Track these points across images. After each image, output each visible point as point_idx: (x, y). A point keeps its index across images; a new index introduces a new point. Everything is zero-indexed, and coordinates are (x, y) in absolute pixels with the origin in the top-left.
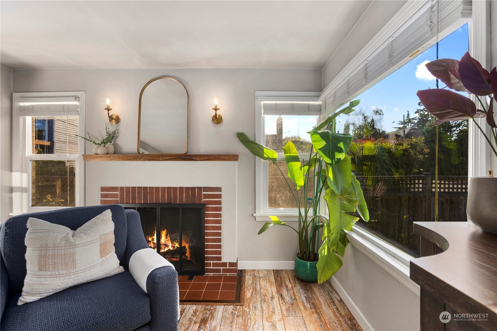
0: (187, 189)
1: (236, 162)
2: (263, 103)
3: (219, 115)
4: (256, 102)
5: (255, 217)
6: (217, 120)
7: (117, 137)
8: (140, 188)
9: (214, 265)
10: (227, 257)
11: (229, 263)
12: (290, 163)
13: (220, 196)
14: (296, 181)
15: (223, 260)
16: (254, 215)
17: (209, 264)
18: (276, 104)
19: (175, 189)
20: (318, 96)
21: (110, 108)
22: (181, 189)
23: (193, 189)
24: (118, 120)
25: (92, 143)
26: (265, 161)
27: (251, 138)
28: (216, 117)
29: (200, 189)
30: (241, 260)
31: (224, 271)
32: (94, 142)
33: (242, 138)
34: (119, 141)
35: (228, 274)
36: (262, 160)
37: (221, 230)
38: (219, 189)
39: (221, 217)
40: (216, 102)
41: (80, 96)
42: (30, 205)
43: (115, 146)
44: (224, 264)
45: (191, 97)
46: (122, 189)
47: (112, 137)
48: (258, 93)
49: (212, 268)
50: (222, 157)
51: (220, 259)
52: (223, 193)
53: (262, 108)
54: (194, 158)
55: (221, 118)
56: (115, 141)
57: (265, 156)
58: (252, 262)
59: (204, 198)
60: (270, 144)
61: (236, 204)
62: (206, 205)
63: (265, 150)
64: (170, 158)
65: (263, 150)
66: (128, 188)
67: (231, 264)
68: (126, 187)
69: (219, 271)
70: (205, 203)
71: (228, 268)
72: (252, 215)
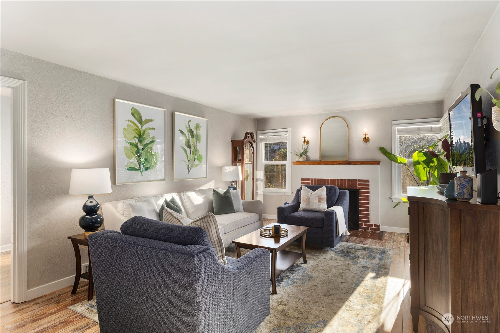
0: (349, 180)
1: (379, 165)
2: (397, 128)
3: (368, 137)
4: (392, 128)
5: (392, 199)
6: (366, 140)
7: (307, 152)
8: (321, 179)
9: (365, 225)
10: (372, 221)
11: (374, 225)
12: (417, 166)
13: (368, 185)
14: (421, 177)
15: (370, 223)
16: (391, 198)
17: (362, 224)
18: (406, 129)
19: (341, 180)
20: (439, 121)
21: (305, 137)
22: (345, 180)
23: (352, 180)
24: (308, 143)
25: (296, 155)
26: (399, 164)
27: (389, 151)
28: (366, 139)
29: (356, 180)
30: (383, 226)
31: (371, 229)
32: (297, 155)
33: (383, 150)
34: (308, 154)
35: (374, 231)
36: (397, 163)
37: (369, 205)
38: (368, 181)
39: (369, 197)
40: (366, 130)
41: (288, 131)
42: (264, 187)
43: (307, 156)
44: (372, 225)
45: (349, 127)
46: (312, 180)
47: (305, 152)
48: (393, 122)
49: (363, 226)
50: (370, 163)
51: (369, 222)
52: (370, 183)
53: (397, 131)
54: (352, 163)
55: (369, 139)
56: (306, 154)
57: (399, 161)
58: (390, 227)
59: (358, 186)
60: (403, 153)
61: (379, 184)
62: (360, 190)
63: (398, 158)
64: (338, 163)
65: (397, 158)
66: (315, 179)
67: (376, 226)
68: (314, 179)
69: (368, 229)
70: (359, 189)
71: (374, 227)
72: (390, 198)
